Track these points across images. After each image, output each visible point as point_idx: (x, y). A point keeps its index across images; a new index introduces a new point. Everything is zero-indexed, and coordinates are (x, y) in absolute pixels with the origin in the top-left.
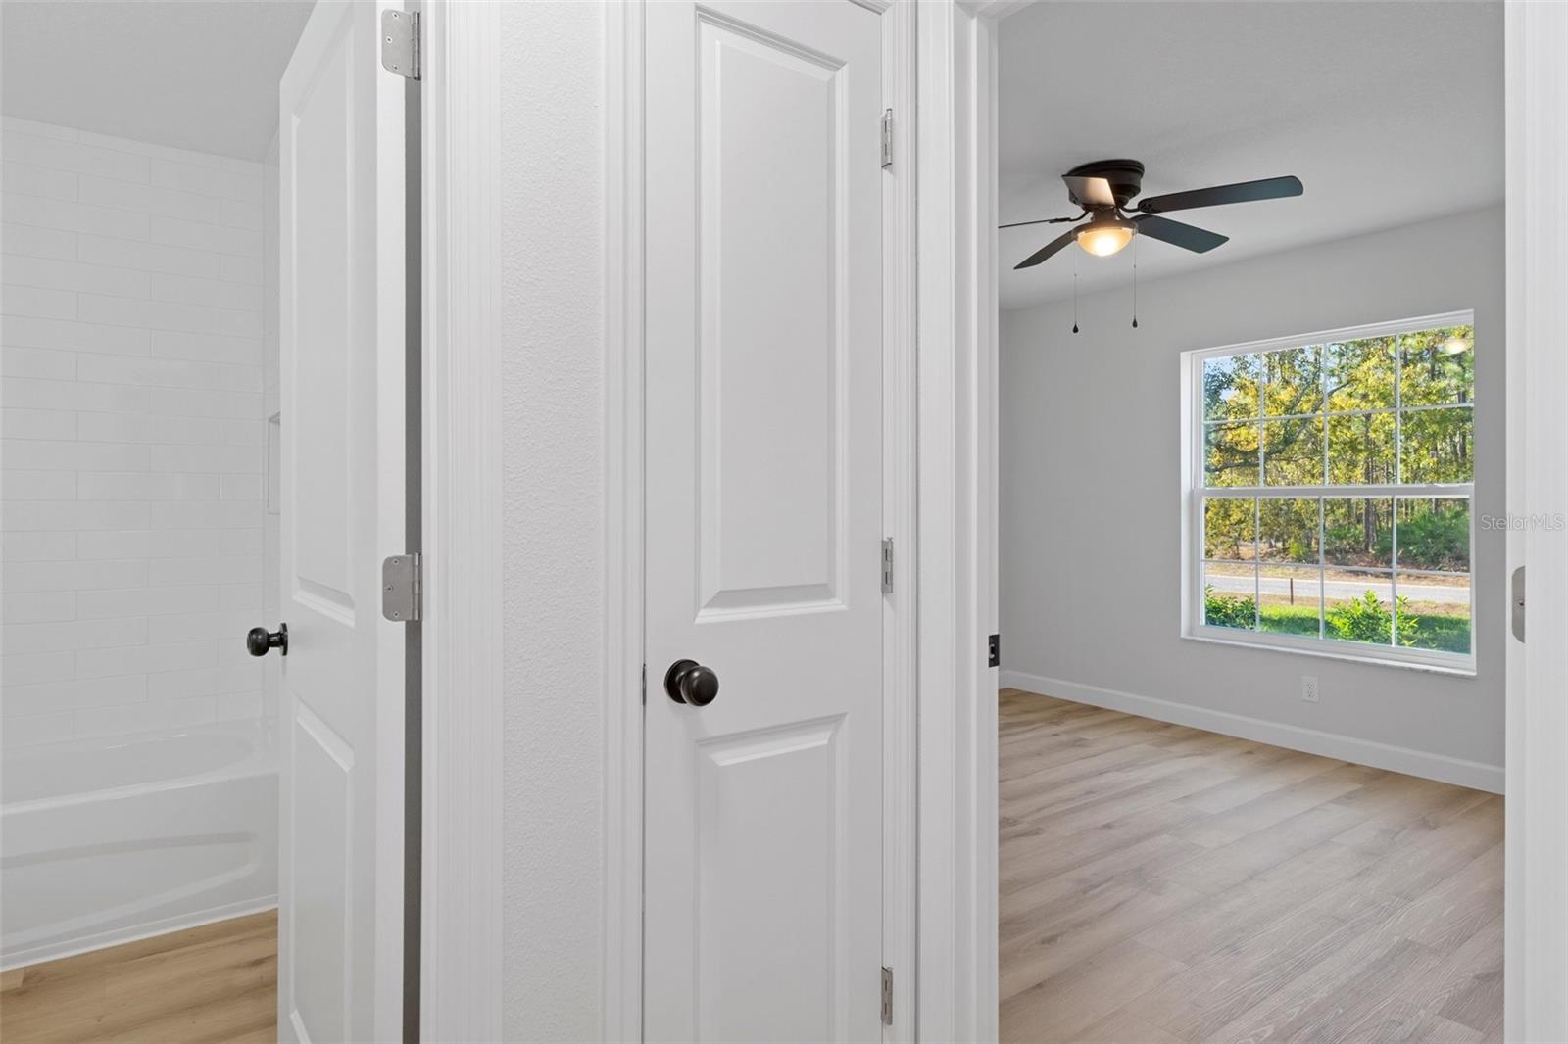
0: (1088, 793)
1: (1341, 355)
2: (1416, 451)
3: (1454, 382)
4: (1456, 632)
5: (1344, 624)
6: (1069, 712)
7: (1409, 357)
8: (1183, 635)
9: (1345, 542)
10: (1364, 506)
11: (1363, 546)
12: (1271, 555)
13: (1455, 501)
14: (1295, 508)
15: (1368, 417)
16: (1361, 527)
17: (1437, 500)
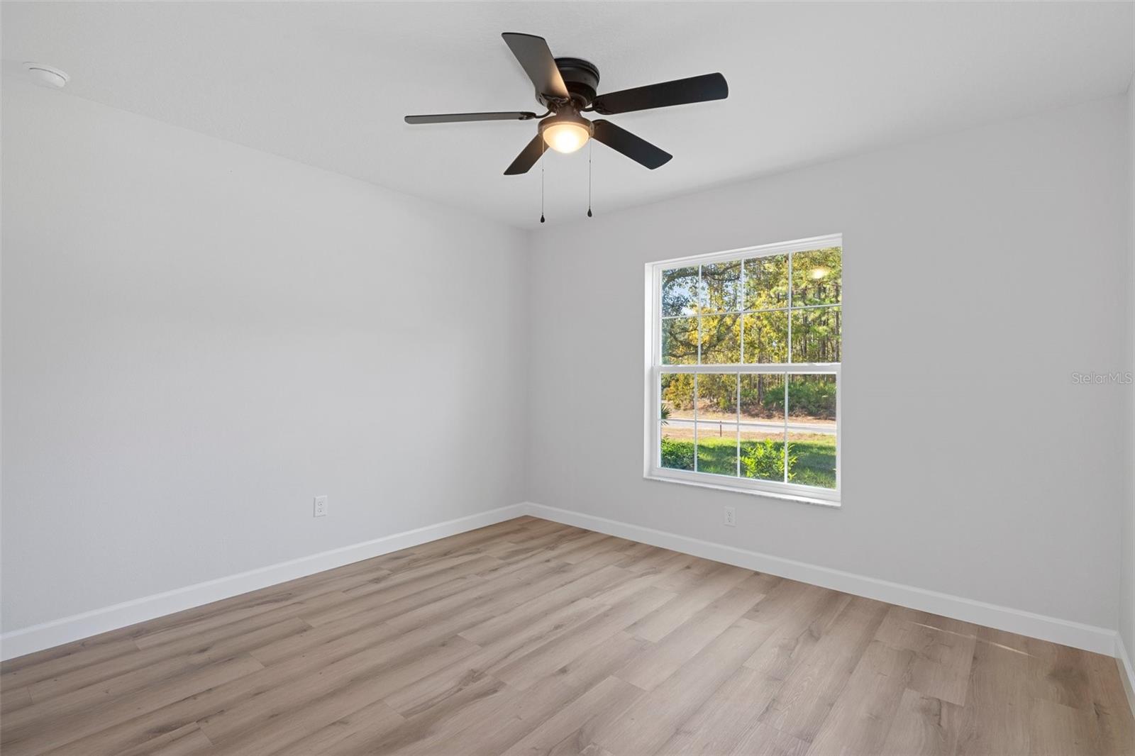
0: (557, 627)
1: (747, 294)
2: (783, 348)
3: (801, 312)
4: (808, 454)
5: (752, 463)
6: (564, 536)
7: (780, 297)
8: (645, 475)
9: (748, 398)
10: (758, 379)
11: (757, 401)
12: (711, 406)
13: (801, 375)
14: (723, 379)
15: (760, 329)
16: (756, 390)
17: (793, 375)
